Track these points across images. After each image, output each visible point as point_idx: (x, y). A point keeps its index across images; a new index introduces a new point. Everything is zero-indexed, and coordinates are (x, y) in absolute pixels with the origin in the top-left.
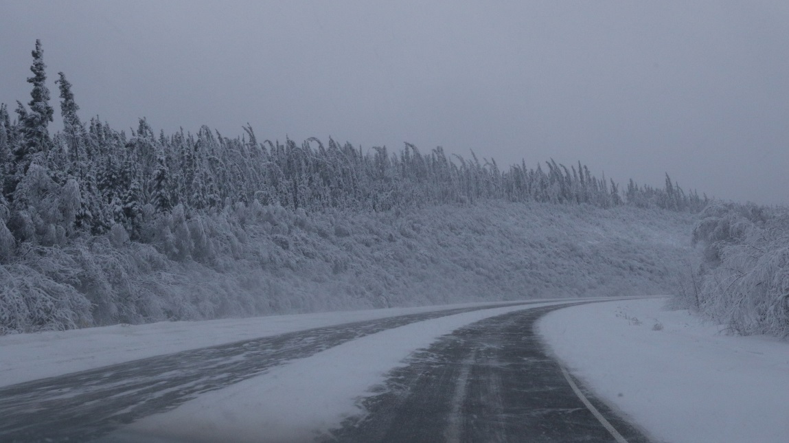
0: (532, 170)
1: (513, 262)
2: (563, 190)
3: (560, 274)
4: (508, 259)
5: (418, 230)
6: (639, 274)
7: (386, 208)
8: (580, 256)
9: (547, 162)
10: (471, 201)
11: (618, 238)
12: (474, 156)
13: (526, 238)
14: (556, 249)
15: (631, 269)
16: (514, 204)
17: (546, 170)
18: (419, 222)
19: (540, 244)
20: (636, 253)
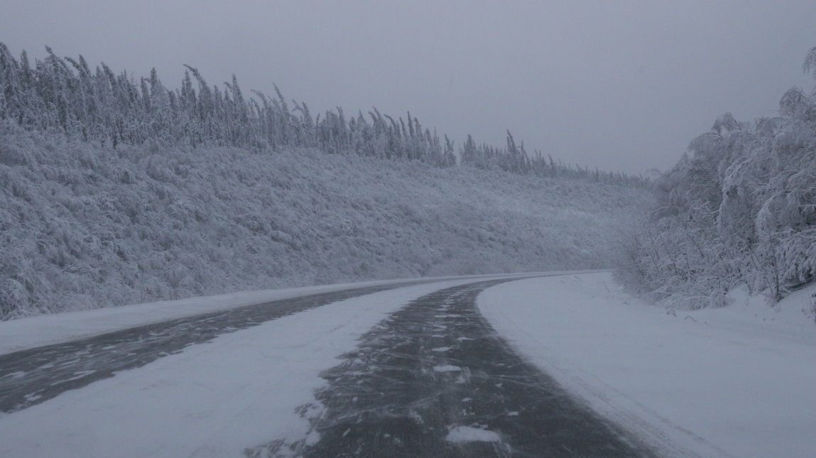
0: (353, 118)
1: (329, 225)
2: (391, 143)
3: (394, 243)
4: (322, 222)
5: (184, 174)
6: (491, 246)
7: (136, 138)
8: (417, 222)
9: (370, 113)
10: (274, 147)
11: (459, 203)
12: (278, 93)
13: (347, 196)
14: (386, 212)
15: (480, 239)
16: (331, 155)
17: (370, 121)
18: (188, 162)
19: (366, 205)
20: (482, 220)
